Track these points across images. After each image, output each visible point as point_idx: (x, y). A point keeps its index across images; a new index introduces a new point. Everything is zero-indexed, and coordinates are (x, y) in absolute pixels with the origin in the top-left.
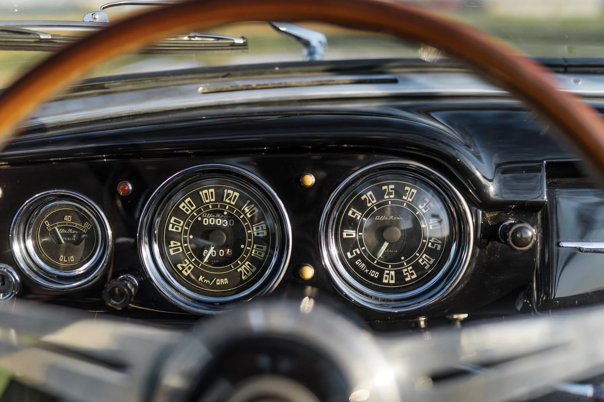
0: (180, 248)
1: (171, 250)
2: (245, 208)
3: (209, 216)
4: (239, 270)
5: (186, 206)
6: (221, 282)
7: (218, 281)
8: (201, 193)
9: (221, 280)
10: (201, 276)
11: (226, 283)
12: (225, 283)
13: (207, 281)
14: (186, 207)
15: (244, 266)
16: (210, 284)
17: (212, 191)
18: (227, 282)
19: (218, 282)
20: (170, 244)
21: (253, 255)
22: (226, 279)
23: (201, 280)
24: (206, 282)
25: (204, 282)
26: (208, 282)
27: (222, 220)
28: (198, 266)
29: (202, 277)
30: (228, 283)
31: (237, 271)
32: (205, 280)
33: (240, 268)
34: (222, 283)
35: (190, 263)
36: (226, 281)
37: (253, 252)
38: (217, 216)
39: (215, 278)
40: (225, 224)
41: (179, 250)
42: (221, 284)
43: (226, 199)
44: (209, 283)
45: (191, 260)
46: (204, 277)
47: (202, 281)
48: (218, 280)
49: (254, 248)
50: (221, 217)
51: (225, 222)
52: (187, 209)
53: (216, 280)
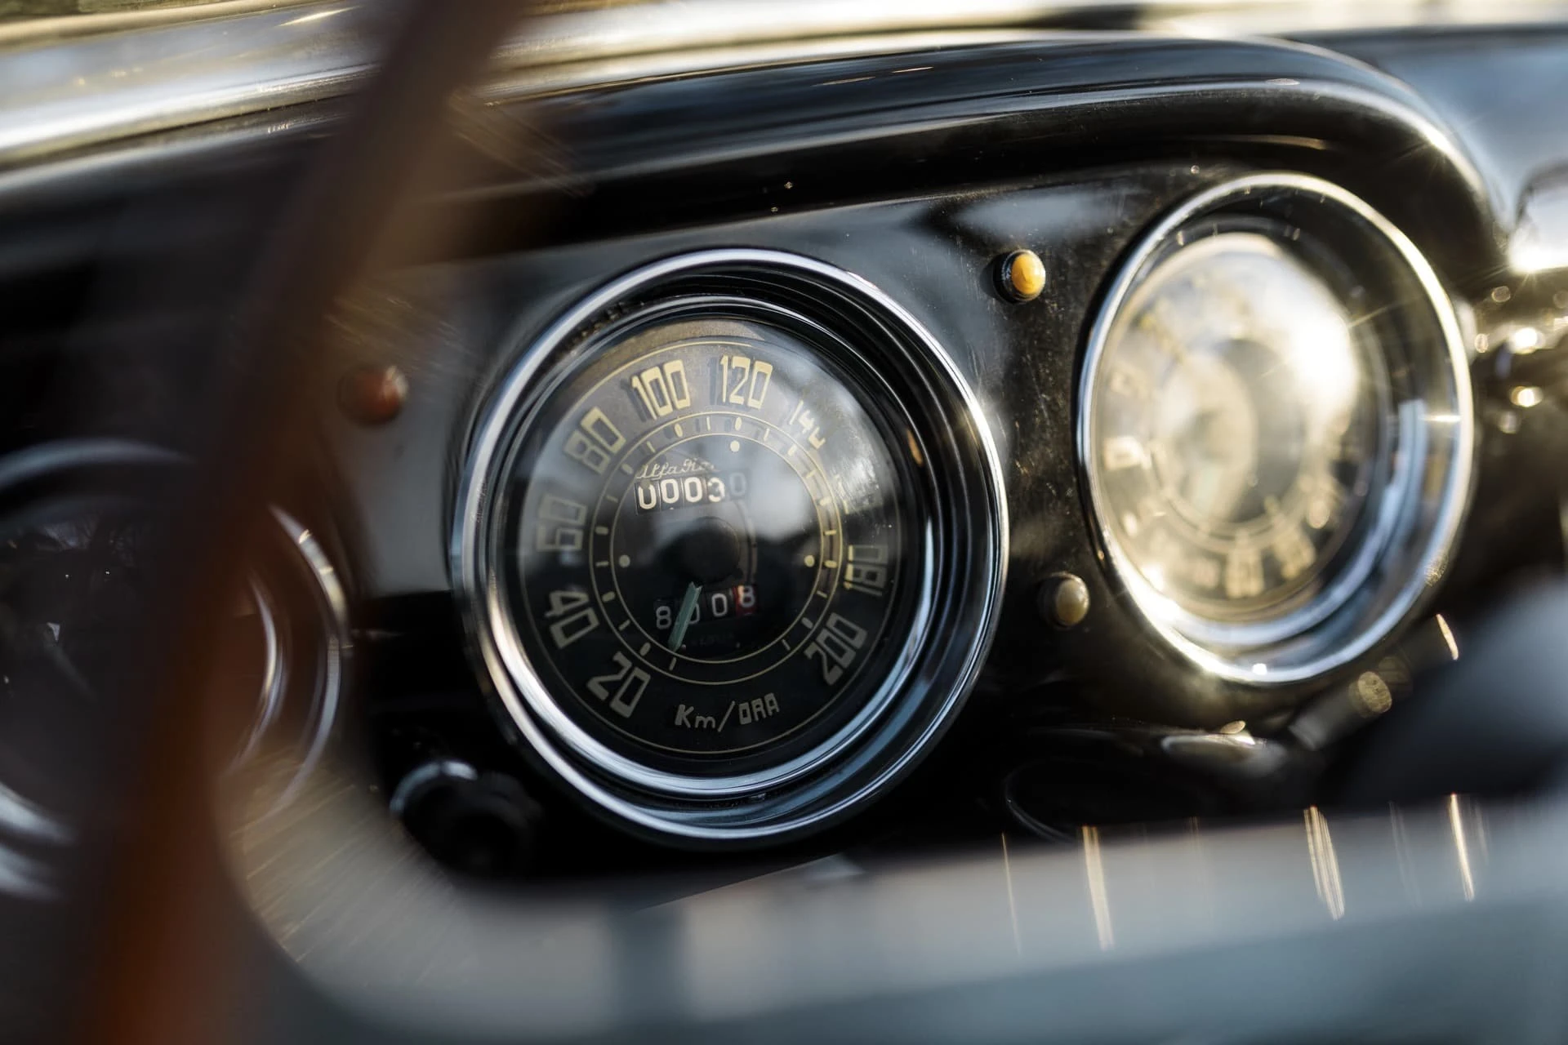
0: (590, 613)
1: (556, 630)
2: (798, 416)
3: (657, 472)
4: (809, 653)
5: (587, 442)
6: (756, 710)
7: (745, 712)
8: (636, 382)
9: (755, 703)
10: (682, 707)
11: (774, 711)
12: (770, 713)
13: (706, 721)
14: (591, 447)
15: (824, 634)
16: (719, 730)
17: (676, 369)
18: (776, 706)
19: (745, 715)
20: (549, 607)
21: (848, 586)
22: (770, 697)
23: (683, 722)
24: (701, 723)
25: (697, 726)
26: (710, 723)
27: (704, 481)
28: (666, 668)
29: (686, 709)
30: (778, 710)
31: (806, 657)
32: (699, 718)
33: (813, 644)
34: (759, 713)
35: (636, 663)
36: (771, 703)
37: (849, 575)
38: (685, 468)
39: (731, 702)
40: (717, 494)
41: (585, 622)
42: (757, 718)
43: (729, 391)
44: (714, 726)
45: (635, 653)
46: (692, 709)
47: (689, 726)
48: (744, 706)
49: (851, 557)
50: (700, 468)
51: (715, 485)
52: (593, 453)
53: (736, 709)
